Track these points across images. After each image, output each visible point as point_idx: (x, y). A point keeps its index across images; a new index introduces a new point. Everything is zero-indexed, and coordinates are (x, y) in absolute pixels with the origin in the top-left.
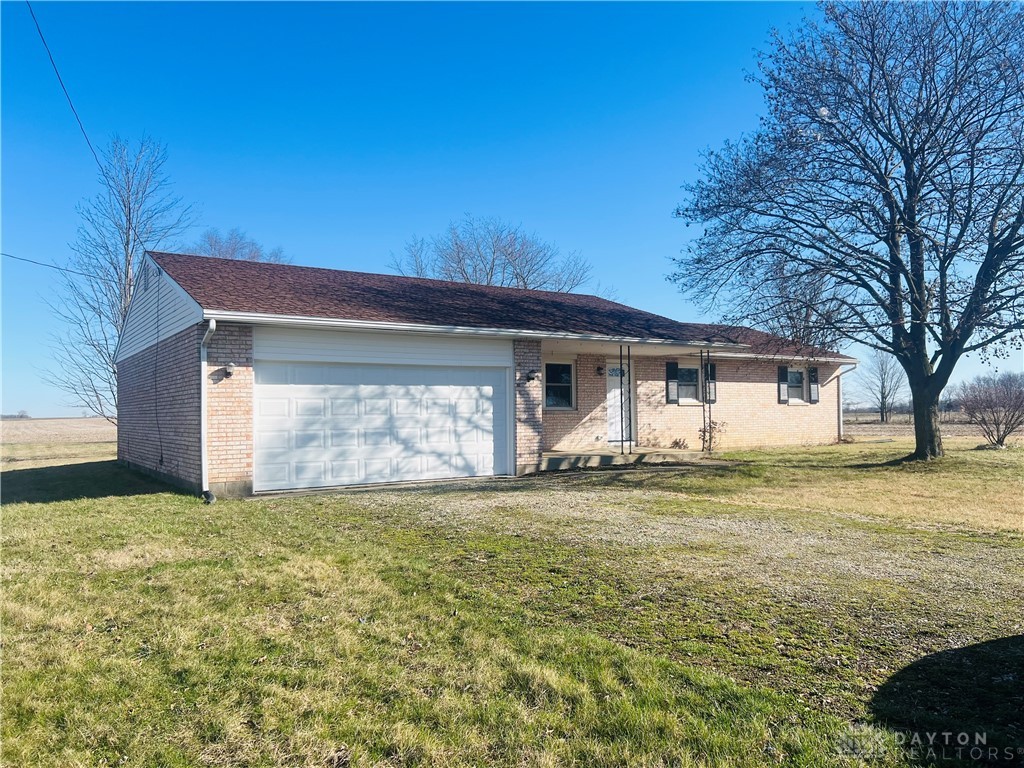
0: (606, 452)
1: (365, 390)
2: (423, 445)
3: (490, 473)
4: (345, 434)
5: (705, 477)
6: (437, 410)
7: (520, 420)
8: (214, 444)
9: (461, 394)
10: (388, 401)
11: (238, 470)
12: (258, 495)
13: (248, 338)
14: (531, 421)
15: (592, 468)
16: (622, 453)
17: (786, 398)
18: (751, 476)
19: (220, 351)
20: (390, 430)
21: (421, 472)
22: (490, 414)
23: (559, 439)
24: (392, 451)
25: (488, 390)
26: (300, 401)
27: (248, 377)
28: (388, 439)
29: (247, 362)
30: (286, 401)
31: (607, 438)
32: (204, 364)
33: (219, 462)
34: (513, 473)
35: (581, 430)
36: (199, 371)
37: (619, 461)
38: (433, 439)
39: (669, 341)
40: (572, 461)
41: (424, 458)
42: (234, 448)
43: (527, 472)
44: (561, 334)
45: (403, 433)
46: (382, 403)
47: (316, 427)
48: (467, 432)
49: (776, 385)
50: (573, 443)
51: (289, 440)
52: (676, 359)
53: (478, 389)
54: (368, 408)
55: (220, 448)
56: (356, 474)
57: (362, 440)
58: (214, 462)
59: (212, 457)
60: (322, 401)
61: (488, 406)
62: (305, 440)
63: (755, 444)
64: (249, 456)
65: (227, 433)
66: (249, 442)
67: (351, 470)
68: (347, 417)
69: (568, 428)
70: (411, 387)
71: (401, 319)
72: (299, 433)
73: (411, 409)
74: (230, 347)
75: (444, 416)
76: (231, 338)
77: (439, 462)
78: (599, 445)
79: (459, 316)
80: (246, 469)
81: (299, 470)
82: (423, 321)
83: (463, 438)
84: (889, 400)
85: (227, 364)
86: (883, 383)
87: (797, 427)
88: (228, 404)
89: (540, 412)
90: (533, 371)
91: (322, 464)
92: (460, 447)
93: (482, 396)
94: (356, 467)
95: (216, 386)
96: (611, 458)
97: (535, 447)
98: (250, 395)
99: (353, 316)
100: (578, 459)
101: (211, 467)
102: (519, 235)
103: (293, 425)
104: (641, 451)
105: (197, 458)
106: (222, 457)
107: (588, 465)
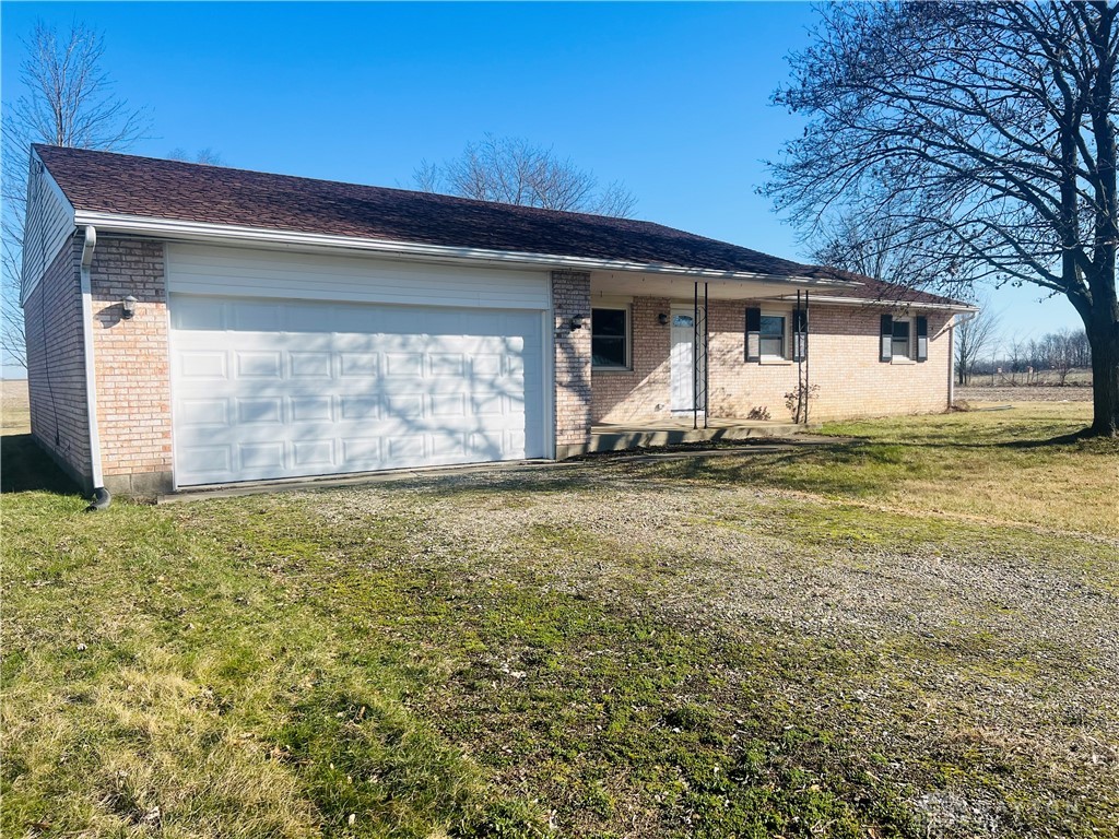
0: (672, 426)
1: (343, 339)
2: (428, 418)
3: (521, 455)
4: (315, 402)
5: (822, 463)
6: (446, 369)
7: (561, 384)
8: (109, 418)
9: (480, 346)
10: (375, 357)
11: (150, 456)
12: (183, 492)
13: (159, 260)
14: (576, 386)
15: (656, 449)
16: (695, 428)
17: (889, 355)
18: (885, 461)
19: (112, 278)
20: (379, 398)
21: (425, 456)
22: (519, 375)
23: (609, 409)
24: (384, 427)
25: (517, 342)
26: (242, 355)
27: (159, 319)
28: (376, 410)
29: (158, 296)
30: (223, 355)
31: (669, 407)
32: (87, 298)
33: (119, 444)
34: (551, 456)
35: (636, 396)
36: (80, 308)
37: (691, 438)
38: (443, 410)
39: (762, 276)
40: (631, 438)
41: (429, 436)
42: (142, 423)
43: (571, 454)
44: (619, 264)
45: (399, 401)
46: (365, 358)
47: (269, 392)
48: (489, 400)
49: (878, 338)
50: (628, 414)
51: (229, 411)
52: (759, 304)
53: (504, 341)
54: (346, 366)
55: (120, 424)
56: (332, 460)
57: (338, 411)
58: (111, 445)
59: (108, 438)
60: (277, 356)
61: (516, 362)
62: (254, 411)
63: (853, 412)
64: (166, 435)
65: (129, 401)
66: (166, 415)
67: (324, 453)
68: (317, 378)
69: (622, 394)
70: (410, 336)
71: (389, 235)
72: (242, 401)
73: (411, 367)
74: (129, 272)
75: (457, 378)
76: (129, 258)
77: (449, 442)
78: (660, 415)
79: (474, 235)
80: (162, 455)
81: (248, 453)
82: (423, 240)
83: (484, 408)
84: (969, 360)
85: (122, 297)
86: (964, 341)
87: (901, 391)
88: (130, 359)
89: (589, 374)
90: (579, 317)
91: (280, 446)
92: (479, 420)
93: (509, 350)
94: (331, 449)
95: (108, 331)
96: (682, 433)
97: (582, 420)
98: (163, 345)
99: (316, 229)
100: (638, 437)
101: (106, 451)
102: (549, 160)
103: (235, 389)
104: (718, 423)
105: (83, 439)
106: (123, 438)
107: (652, 444)
